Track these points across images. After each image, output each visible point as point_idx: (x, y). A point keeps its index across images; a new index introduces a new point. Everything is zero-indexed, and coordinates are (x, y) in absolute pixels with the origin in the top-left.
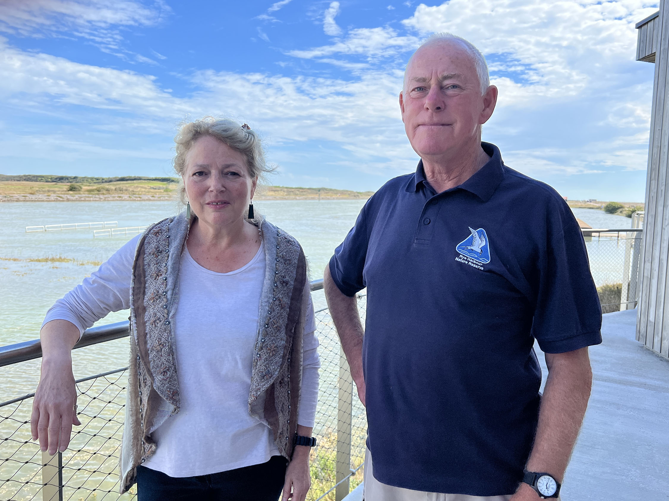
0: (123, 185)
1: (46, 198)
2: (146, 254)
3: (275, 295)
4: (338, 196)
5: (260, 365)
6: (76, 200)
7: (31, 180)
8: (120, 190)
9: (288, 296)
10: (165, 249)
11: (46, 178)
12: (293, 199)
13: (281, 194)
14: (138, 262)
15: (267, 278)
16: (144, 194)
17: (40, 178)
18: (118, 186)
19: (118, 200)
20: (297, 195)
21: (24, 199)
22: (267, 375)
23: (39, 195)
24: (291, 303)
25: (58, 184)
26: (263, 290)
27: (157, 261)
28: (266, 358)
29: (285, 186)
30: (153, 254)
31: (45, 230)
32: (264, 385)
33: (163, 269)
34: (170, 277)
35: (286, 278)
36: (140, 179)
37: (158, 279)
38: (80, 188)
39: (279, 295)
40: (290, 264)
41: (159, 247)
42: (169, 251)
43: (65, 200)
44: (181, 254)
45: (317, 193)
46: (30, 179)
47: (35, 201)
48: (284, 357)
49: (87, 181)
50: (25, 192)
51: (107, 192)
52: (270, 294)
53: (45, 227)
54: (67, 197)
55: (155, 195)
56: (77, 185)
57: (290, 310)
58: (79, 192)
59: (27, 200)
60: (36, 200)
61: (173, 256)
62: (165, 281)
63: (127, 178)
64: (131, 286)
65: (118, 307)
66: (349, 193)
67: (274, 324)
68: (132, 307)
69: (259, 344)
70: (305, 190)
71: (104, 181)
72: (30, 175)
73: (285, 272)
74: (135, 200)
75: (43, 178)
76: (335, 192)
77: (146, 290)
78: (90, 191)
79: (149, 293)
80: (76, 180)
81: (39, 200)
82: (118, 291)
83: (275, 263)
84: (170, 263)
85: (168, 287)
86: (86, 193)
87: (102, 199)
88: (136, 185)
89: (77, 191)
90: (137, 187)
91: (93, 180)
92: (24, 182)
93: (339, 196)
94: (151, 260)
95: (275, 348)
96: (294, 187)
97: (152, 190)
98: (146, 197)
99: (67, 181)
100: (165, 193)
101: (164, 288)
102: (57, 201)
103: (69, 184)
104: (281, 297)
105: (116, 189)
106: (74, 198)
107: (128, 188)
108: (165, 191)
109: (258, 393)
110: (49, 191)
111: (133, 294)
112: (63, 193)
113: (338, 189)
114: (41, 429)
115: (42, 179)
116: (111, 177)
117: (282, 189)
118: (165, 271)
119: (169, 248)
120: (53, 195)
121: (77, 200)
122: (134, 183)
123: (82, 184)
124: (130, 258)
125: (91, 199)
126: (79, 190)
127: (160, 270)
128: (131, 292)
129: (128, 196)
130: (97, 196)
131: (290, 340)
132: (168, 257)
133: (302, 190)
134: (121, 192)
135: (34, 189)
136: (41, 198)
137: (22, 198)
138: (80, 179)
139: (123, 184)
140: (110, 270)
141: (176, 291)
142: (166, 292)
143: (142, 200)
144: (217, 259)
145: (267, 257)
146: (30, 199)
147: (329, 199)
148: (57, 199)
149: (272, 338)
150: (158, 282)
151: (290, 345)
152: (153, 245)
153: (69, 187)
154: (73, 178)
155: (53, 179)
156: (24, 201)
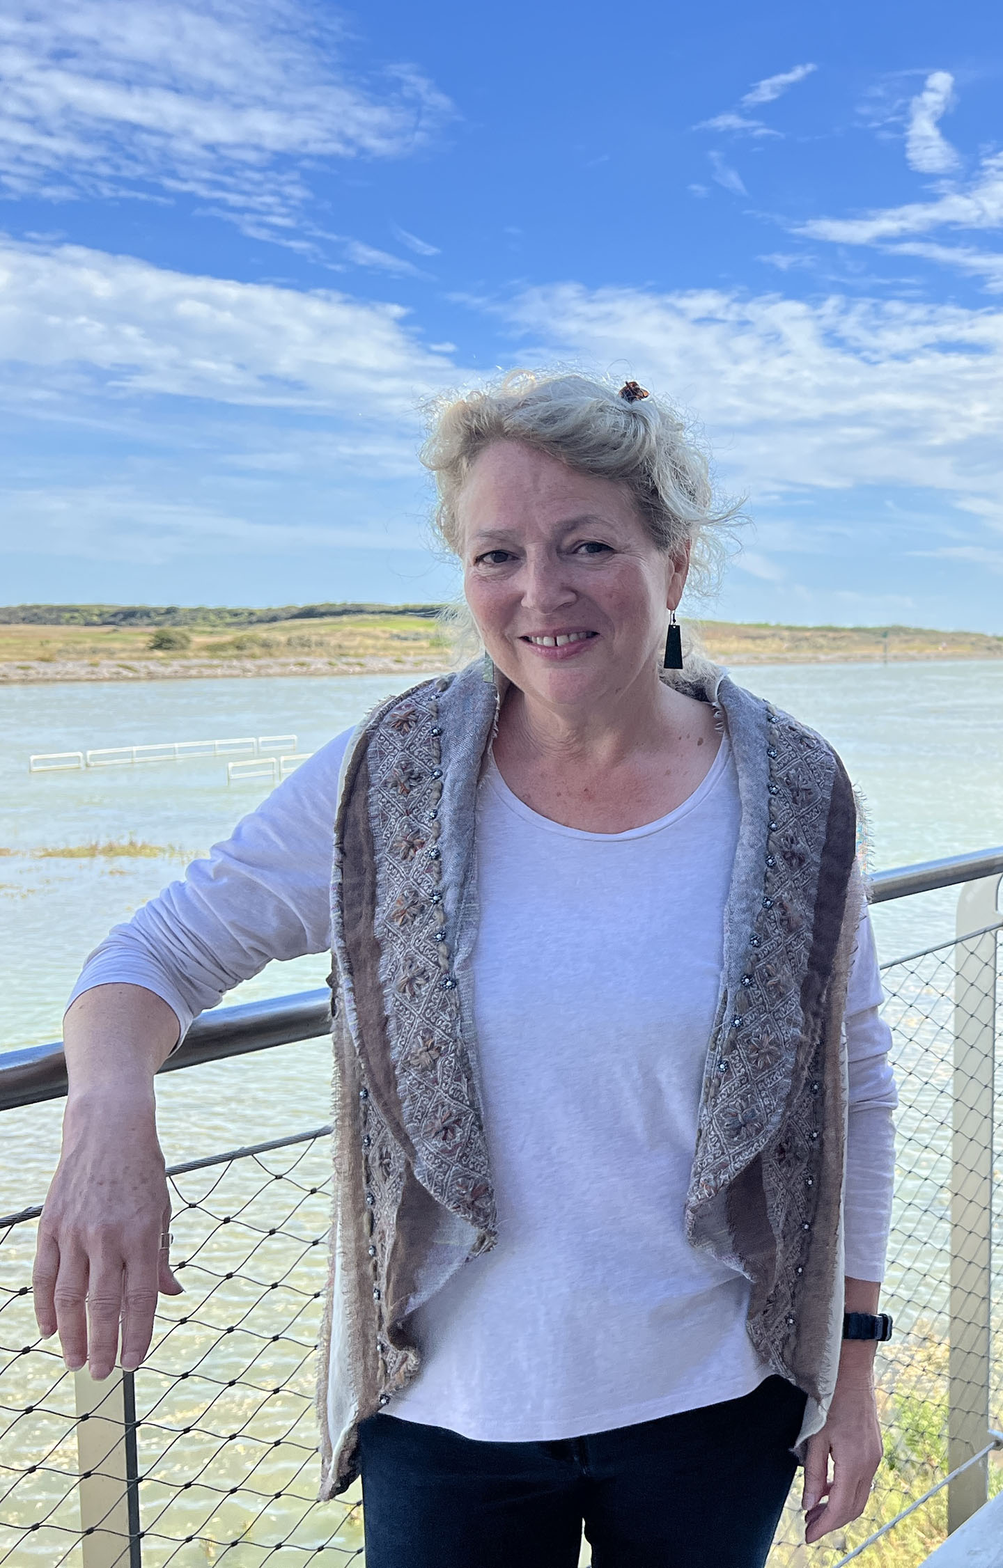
0: (310, 628)
1: (88, 673)
2: (373, 785)
3: (769, 890)
4: (940, 649)
5: (729, 1095)
6: (174, 677)
7: (43, 621)
8: (303, 645)
9: (807, 897)
10: (431, 768)
11: (85, 614)
12: (809, 661)
13: (774, 646)
14: (350, 812)
15: (744, 841)
16: (374, 655)
17: (67, 615)
18: (295, 634)
19: (295, 674)
20: (821, 647)
21: (24, 677)
22: (748, 1126)
23: (64, 665)
24: (818, 918)
25: (121, 629)
26: (734, 877)
27: (406, 804)
28: (746, 1074)
29: (785, 624)
30: (395, 785)
31: (87, 765)
32: (740, 1153)
33: (426, 827)
34: (449, 848)
35: (798, 843)
36: (358, 610)
37: (412, 858)
38: (183, 641)
39: (780, 892)
40: (809, 803)
41: (412, 764)
42: (441, 774)
43: (142, 675)
44: (478, 781)
45: (878, 643)
46: (40, 618)
47: (55, 681)
48: (795, 1073)
49: (204, 619)
50: (25, 654)
51: (264, 650)
52: (755, 888)
53: (85, 758)
54: (146, 667)
55: (404, 658)
56: (177, 633)
57: (815, 938)
58: (181, 652)
59: (31, 678)
60: (58, 677)
61: (457, 789)
62: (436, 862)
63: (323, 610)
64: (332, 882)
65: (293, 946)
66: (973, 639)
67: (769, 975)
68: (335, 941)
69: (726, 1034)
70: (843, 634)
71: (254, 619)
72: (38, 607)
73: (796, 825)
74: (344, 673)
75: (76, 615)
76: (933, 637)
77: (379, 891)
78: (214, 649)
79: (388, 900)
80: (174, 618)
81: (67, 677)
82: (292, 898)
83: (766, 800)
84: (447, 810)
85: (446, 878)
86: (204, 653)
87: (249, 671)
88: (348, 628)
89: (176, 649)
90: (352, 634)
91: (222, 618)
92: (22, 627)
93: (944, 649)
94: (388, 802)
95: (771, 1047)
96: (811, 625)
97: (396, 643)
98: (376, 664)
99: (146, 620)
100: (434, 651)
101: (434, 883)
102: (117, 680)
103: (153, 629)
104: (786, 898)
105: (289, 643)
106: (168, 671)
107: (327, 639)
108: (432, 645)
109: (722, 1177)
110: (94, 651)
111: (341, 906)
112: (135, 655)
113: (942, 628)
114: (64, 1303)
115: (72, 618)
116: (275, 607)
117: (775, 632)
118: (435, 833)
119: (443, 764)
120: (106, 662)
121: (179, 675)
122: (341, 623)
123: (191, 631)
124: (325, 799)
125: (219, 671)
126: (183, 648)
127: (418, 831)
128: (333, 899)
129: (326, 659)
130: (235, 663)
131: (815, 1024)
132: (441, 792)
133: (832, 633)
134: (306, 649)
135: (50, 646)
136: (71, 670)
137: (16, 674)
138: (185, 616)
139: (310, 626)
140: (266, 837)
141: (472, 889)
142: (441, 895)
143: (368, 672)
144: (588, 794)
145: (743, 782)
146: (40, 676)
147: (913, 659)
148: (118, 673)
149: (763, 1017)
150: (415, 865)
151: (813, 1039)
152: (394, 759)
153: (153, 638)
154: (163, 611)
155: (106, 616)
156: (23, 681)
